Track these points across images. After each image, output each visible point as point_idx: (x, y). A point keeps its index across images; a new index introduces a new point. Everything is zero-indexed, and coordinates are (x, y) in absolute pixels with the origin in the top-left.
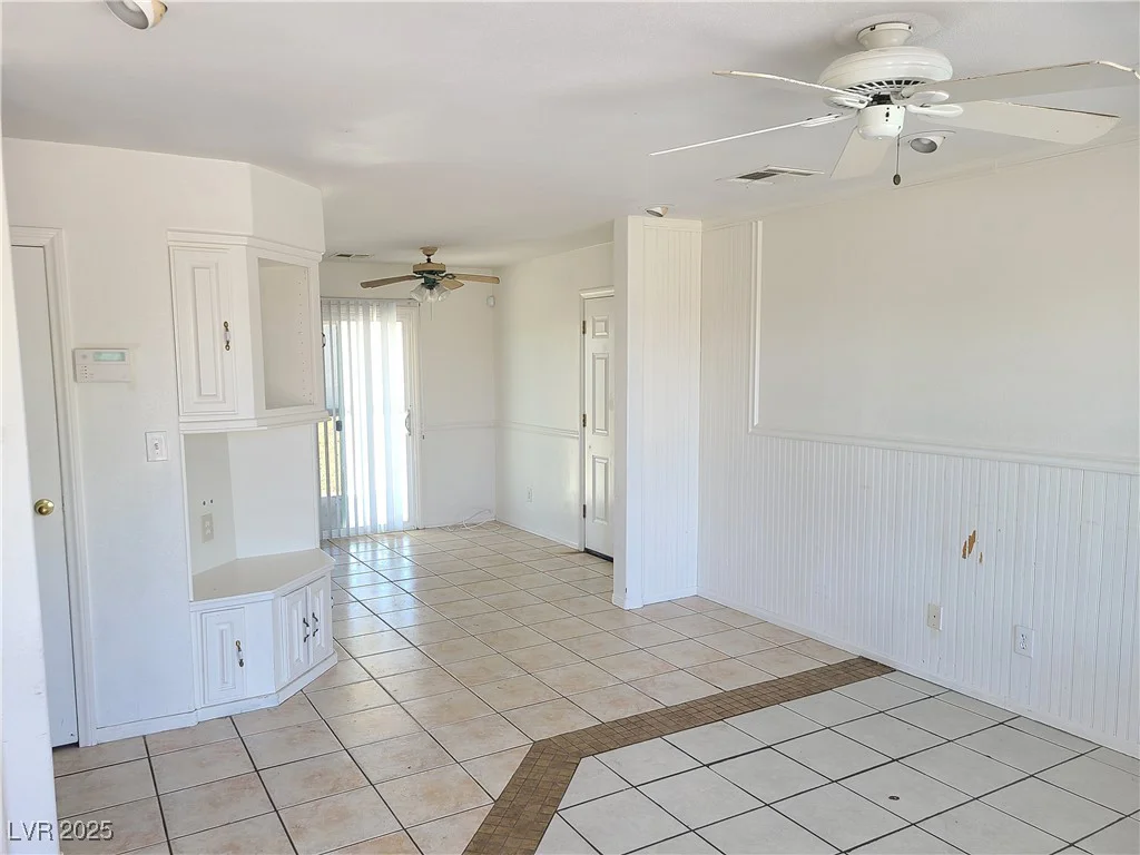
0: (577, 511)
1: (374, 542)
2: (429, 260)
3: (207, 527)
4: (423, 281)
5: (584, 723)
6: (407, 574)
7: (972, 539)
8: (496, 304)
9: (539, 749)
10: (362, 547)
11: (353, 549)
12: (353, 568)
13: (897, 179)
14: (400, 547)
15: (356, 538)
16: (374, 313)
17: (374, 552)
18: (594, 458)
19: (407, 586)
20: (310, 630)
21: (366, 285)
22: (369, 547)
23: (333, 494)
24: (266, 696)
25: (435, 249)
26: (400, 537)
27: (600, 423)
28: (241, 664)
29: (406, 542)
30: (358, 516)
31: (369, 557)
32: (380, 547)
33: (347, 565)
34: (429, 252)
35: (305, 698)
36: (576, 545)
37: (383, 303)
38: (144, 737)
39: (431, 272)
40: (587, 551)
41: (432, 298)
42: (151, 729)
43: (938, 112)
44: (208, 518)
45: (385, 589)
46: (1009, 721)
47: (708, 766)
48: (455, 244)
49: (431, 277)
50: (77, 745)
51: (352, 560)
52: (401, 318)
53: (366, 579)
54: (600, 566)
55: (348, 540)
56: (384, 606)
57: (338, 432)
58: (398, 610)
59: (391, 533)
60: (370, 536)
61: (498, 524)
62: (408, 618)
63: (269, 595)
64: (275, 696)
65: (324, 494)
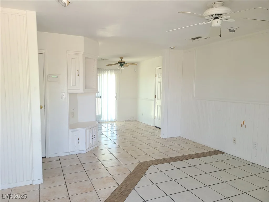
0: (153, 117)
1: (108, 123)
2: (121, 60)
3: (73, 114)
4: (120, 64)
5: (151, 159)
6: (115, 129)
7: (244, 122)
8: (136, 71)
9: (141, 163)
10: (105, 124)
11: (103, 124)
12: (103, 128)
13: (220, 36)
14: (113, 124)
15: (104, 122)
16: (109, 72)
17: (108, 125)
18: (157, 106)
19: (115, 132)
20: (93, 137)
21: (107, 65)
22: (106, 124)
23: (99, 114)
24: (84, 150)
25: (123, 57)
26: (113, 123)
27: (159, 97)
28: (79, 143)
29: (115, 123)
30: (104, 118)
31: (106, 126)
32: (109, 124)
33: (102, 127)
34: (121, 58)
35: (92, 152)
36: (153, 125)
37: (111, 70)
38: (59, 157)
39: (122, 63)
40: (155, 127)
41: (122, 68)
42: (60, 155)
43: (230, 21)
44: (73, 112)
45: (110, 132)
46: (251, 164)
47: (178, 169)
48: (127, 56)
49: (122, 64)
50: (45, 157)
51: (103, 126)
52: (115, 73)
53: (106, 130)
54: (158, 130)
55: (102, 123)
56: (109, 135)
57: (100, 99)
58: (112, 136)
59: (111, 122)
60: (107, 122)
61: (136, 121)
62: (115, 138)
63: (85, 129)
64: (86, 151)
65: (97, 114)
